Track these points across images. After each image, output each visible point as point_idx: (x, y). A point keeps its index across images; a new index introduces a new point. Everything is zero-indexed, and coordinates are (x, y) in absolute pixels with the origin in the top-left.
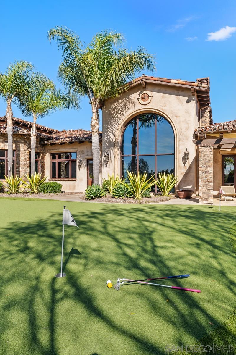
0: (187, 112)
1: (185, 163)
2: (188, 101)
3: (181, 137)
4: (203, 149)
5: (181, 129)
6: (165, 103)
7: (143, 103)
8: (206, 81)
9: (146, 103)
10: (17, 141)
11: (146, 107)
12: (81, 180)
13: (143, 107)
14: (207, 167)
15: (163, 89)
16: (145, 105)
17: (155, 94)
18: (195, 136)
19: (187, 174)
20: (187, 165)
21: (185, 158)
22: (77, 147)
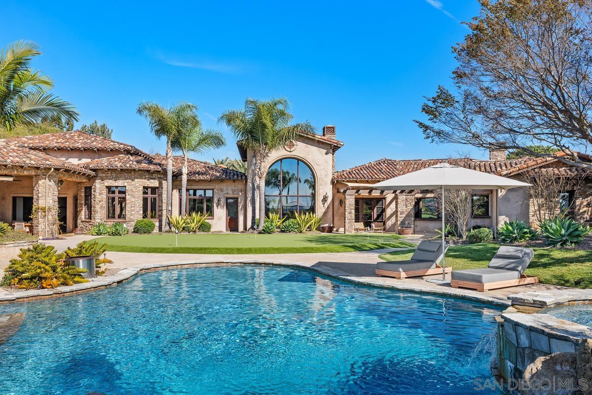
0: (326, 162)
1: (324, 204)
2: (327, 154)
3: (321, 182)
4: (348, 197)
5: (321, 175)
6: (308, 152)
7: (289, 150)
8: (332, 130)
9: (292, 150)
10: (161, 178)
11: (291, 154)
12: (220, 219)
13: (289, 153)
14: (351, 209)
15: (307, 141)
16: (290, 152)
17: (298, 143)
18: (333, 183)
19: (325, 214)
20: (326, 205)
21: (325, 199)
22: (214, 184)
